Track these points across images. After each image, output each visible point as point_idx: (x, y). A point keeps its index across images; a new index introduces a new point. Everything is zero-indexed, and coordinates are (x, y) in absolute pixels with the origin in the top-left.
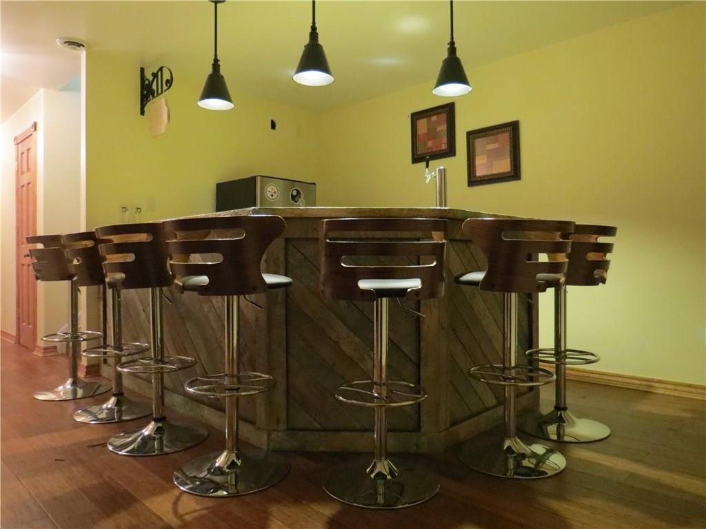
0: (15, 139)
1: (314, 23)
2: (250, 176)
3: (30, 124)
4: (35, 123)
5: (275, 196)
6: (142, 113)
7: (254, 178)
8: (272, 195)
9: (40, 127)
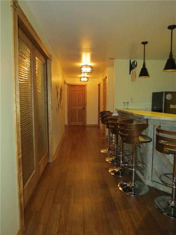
0: (103, 80)
1: (171, 51)
2: (161, 91)
3: (105, 77)
4: (106, 77)
5: (170, 98)
6: (130, 74)
7: (163, 92)
8: (169, 98)
9: (107, 77)
